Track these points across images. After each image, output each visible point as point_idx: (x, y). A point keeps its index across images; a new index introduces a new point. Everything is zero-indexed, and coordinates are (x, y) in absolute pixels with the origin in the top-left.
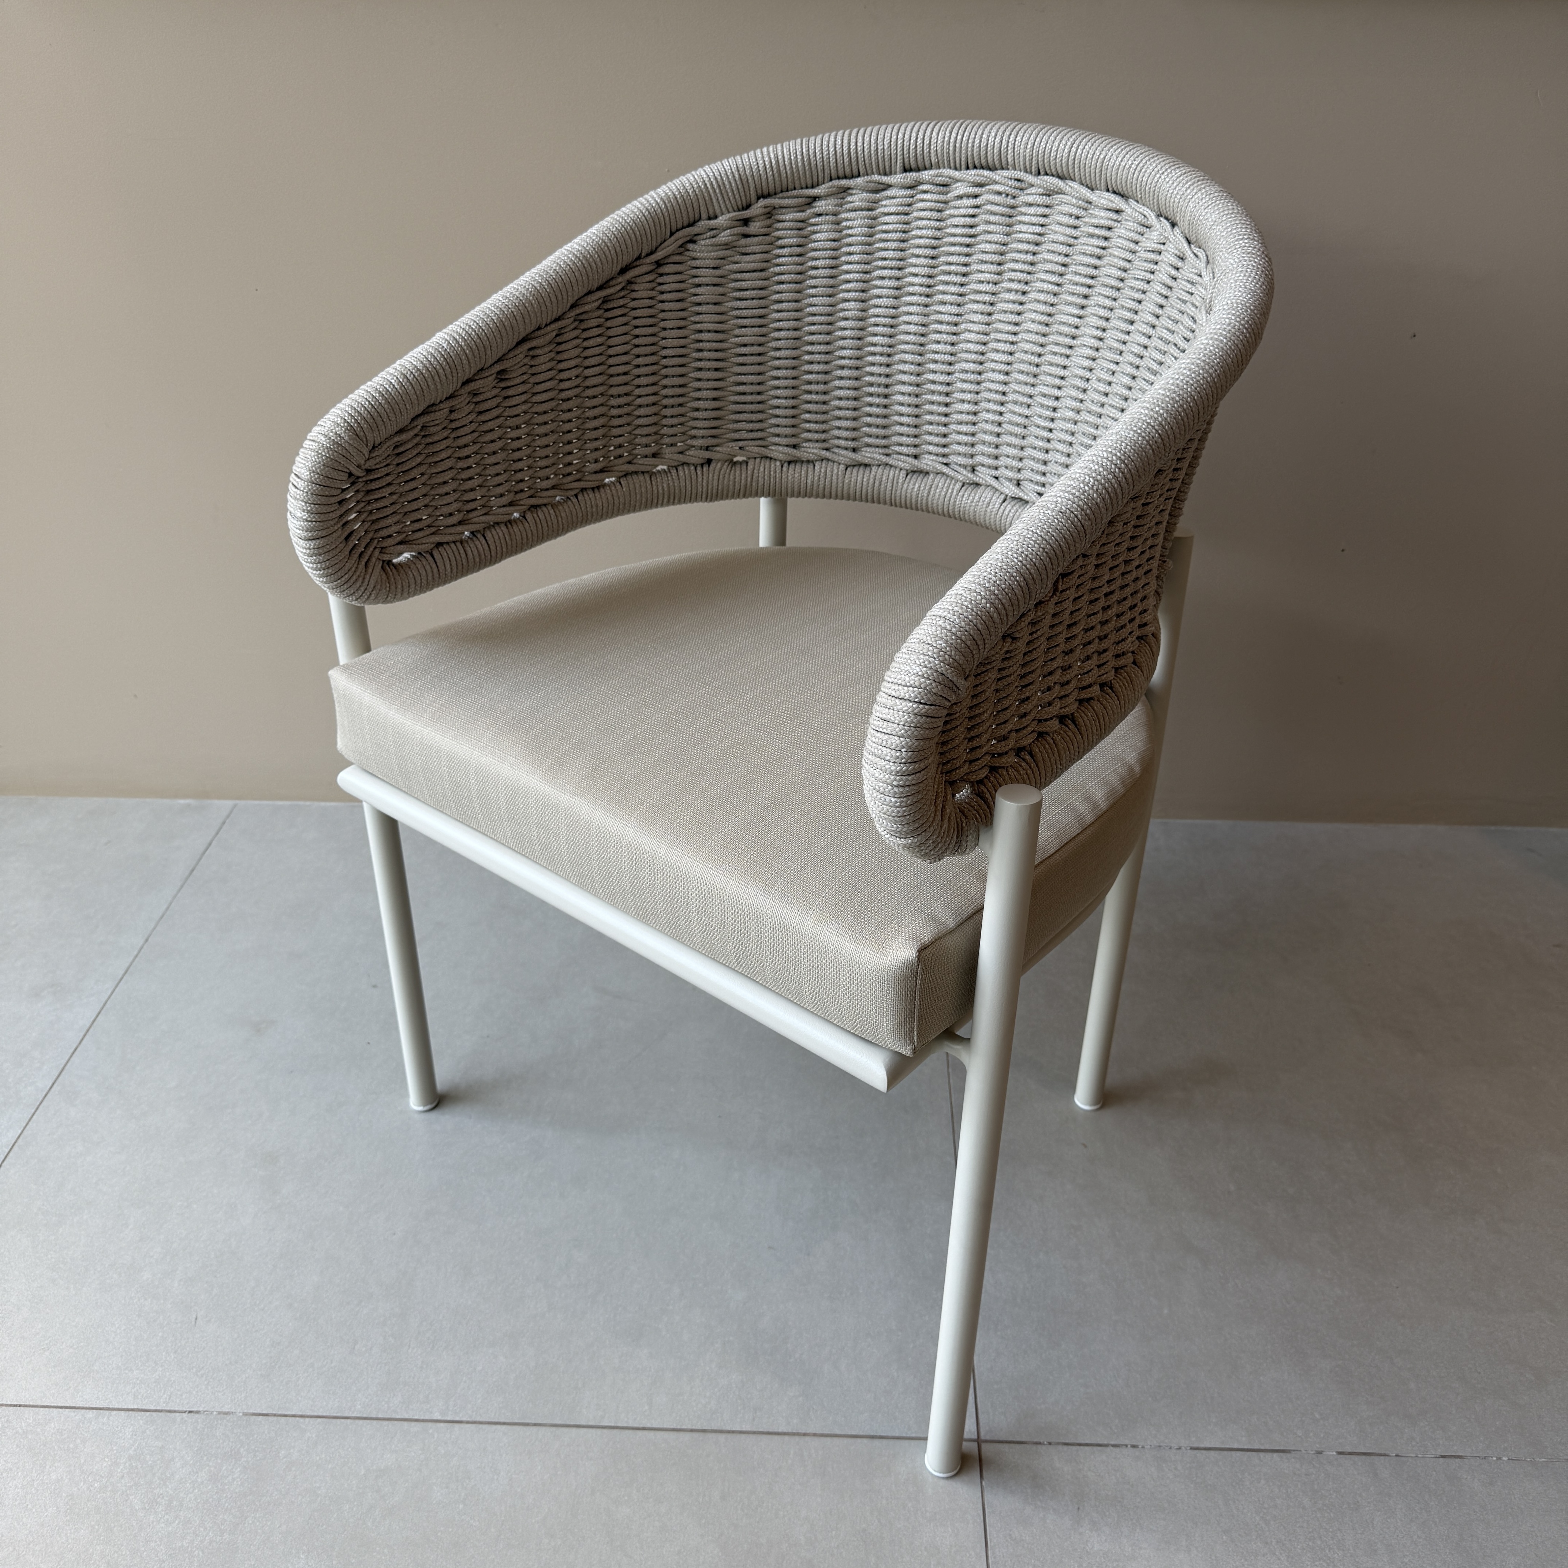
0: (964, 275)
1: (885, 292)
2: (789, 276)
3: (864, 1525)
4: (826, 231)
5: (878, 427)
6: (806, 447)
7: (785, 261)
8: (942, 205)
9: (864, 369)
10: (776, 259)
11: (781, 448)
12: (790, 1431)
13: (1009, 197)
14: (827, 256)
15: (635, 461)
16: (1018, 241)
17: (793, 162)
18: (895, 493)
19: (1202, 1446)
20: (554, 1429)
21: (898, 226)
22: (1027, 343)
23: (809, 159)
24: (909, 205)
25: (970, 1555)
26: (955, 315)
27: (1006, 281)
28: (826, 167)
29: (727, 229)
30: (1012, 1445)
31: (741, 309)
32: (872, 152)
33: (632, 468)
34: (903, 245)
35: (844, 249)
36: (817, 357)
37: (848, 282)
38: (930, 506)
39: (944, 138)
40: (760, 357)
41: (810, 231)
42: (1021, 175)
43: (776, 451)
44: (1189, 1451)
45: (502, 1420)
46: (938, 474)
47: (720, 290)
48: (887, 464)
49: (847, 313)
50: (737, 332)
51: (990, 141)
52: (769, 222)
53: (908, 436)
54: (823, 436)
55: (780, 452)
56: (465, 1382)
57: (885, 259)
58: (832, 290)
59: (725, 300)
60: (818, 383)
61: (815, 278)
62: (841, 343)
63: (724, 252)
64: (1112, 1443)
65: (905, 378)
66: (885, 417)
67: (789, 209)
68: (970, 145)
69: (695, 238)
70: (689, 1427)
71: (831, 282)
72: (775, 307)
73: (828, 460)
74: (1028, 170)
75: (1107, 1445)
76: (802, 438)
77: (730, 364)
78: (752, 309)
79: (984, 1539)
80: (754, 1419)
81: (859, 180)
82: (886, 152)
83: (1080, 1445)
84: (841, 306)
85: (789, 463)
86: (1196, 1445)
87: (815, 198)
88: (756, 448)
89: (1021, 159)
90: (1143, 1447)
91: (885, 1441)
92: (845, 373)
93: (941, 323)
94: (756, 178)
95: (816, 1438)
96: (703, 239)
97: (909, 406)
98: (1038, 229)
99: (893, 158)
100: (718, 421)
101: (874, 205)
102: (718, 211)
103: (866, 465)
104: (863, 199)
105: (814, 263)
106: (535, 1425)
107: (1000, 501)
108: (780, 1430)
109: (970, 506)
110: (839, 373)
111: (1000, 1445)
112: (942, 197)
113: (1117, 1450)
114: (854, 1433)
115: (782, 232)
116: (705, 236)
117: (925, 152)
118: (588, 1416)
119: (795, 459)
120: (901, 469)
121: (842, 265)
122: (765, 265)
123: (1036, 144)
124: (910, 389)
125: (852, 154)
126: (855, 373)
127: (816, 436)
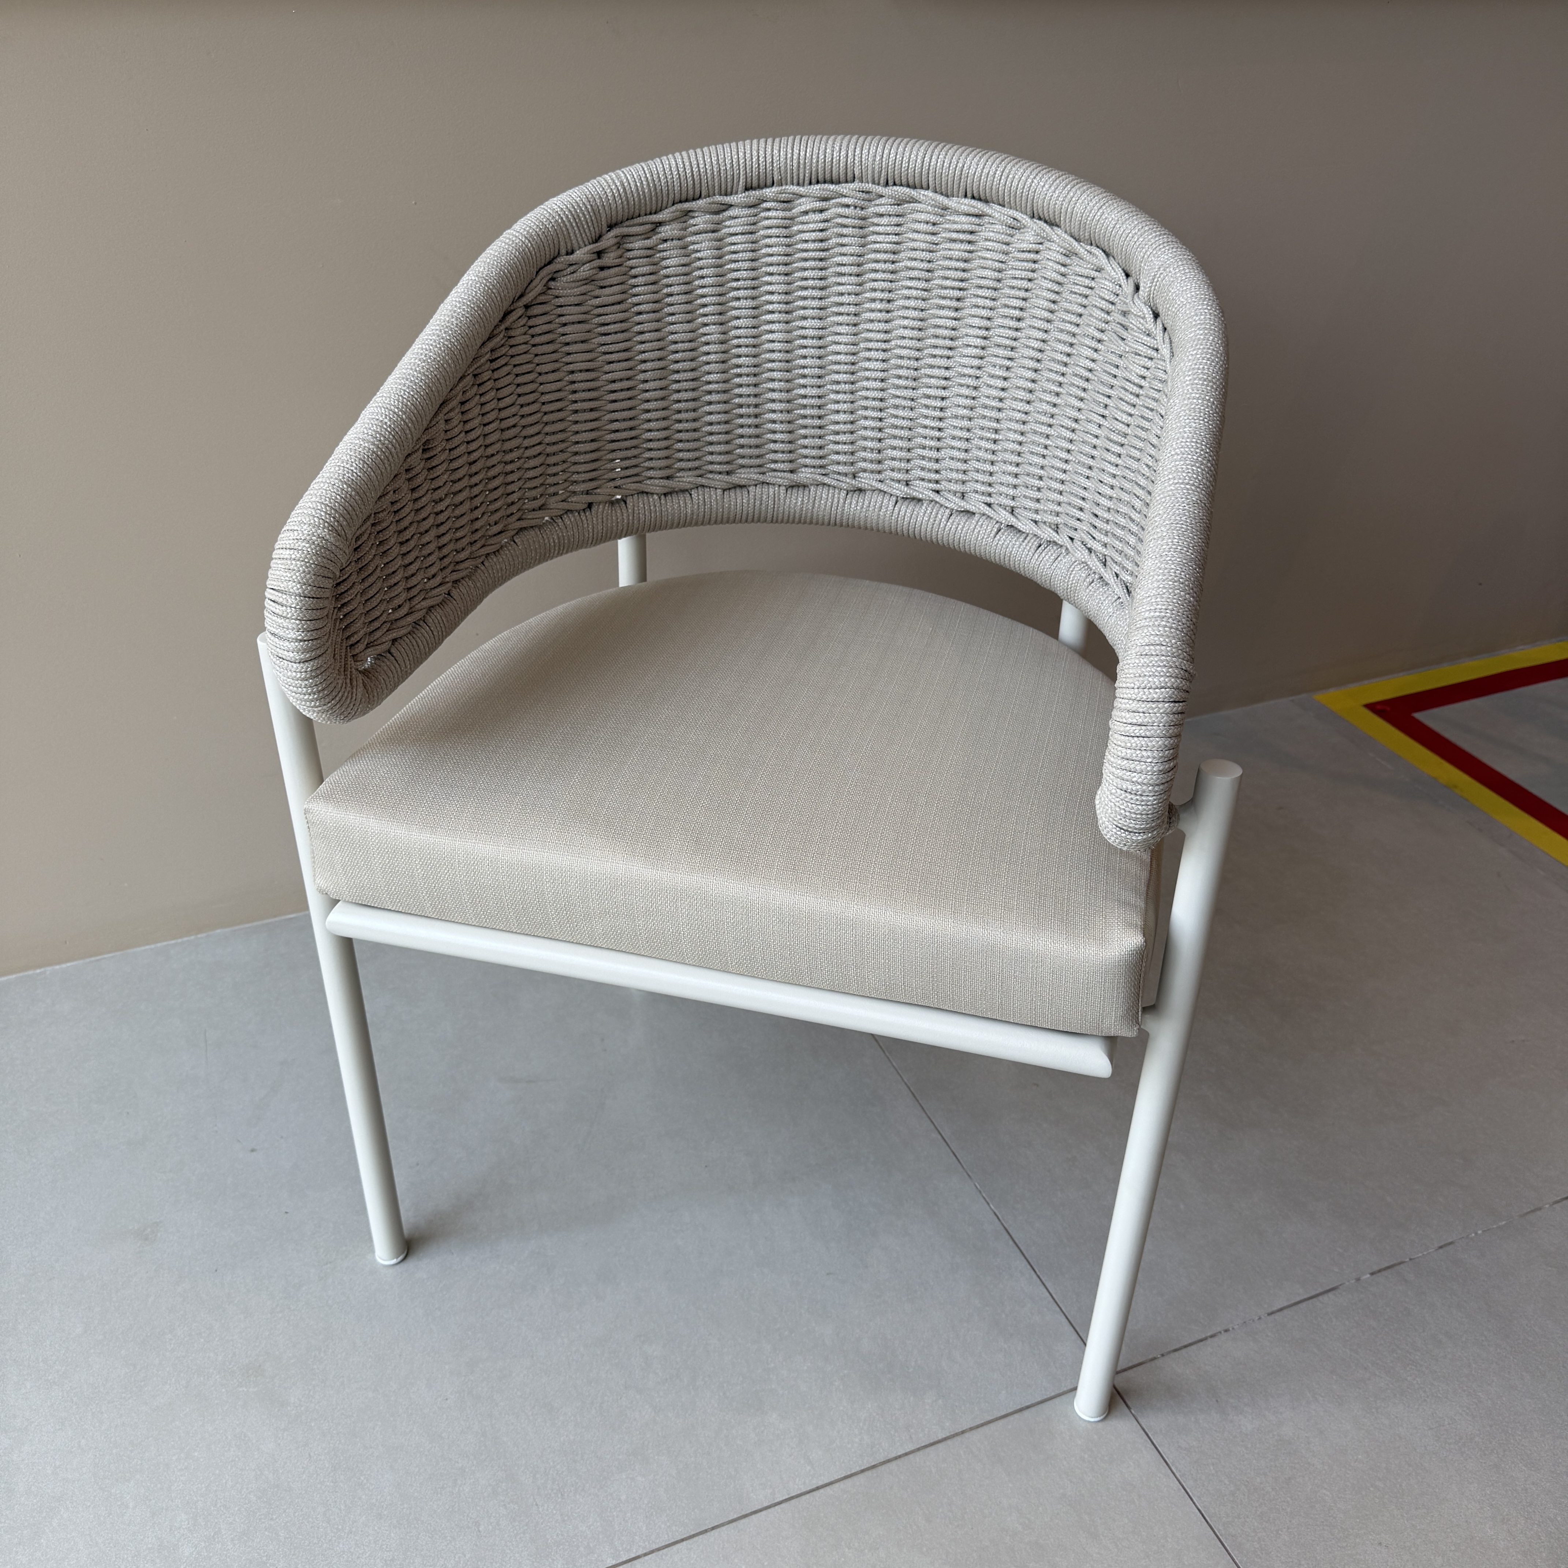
0: (822, 289)
1: (744, 312)
2: (648, 305)
3: (1062, 1491)
4: (676, 257)
5: (750, 447)
6: (680, 477)
7: (641, 291)
8: (789, 222)
9: (732, 392)
10: (632, 289)
11: (657, 481)
12: (948, 1434)
13: (858, 209)
14: (681, 282)
15: (524, 517)
16: (875, 251)
17: (640, 189)
18: (778, 510)
19: (1275, 1309)
20: (734, 1524)
21: (747, 245)
22: (902, 348)
23: (655, 185)
24: (754, 224)
25: (1159, 1477)
26: (819, 329)
27: (868, 291)
28: (670, 191)
29: (586, 263)
30: (1135, 1369)
31: (608, 344)
32: (715, 173)
33: (523, 524)
34: (754, 264)
35: (696, 273)
36: (685, 385)
37: (705, 306)
38: (815, 517)
39: (786, 155)
40: (629, 392)
41: (660, 257)
42: (869, 186)
43: (652, 485)
44: (1268, 1317)
45: (679, 1538)
46: (818, 485)
47: (586, 327)
48: (763, 483)
49: (709, 337)
50: (607, 368)
51: (835, 156)
52: (619, 252)
53: (783, 452)
54: (696, 464)
55: (656, 486)
56: (617, 1517)
57: (738, 280)
58: (690, 315)
59: (592, 337)
60: (687, 411)
61: (672, 305)
62: (707, 368)
63: (585, 287)
64: (1209, 1334)
65: (775, 396)
66: (757, 436)
67: (637, 237)
68: (814, 161)
69: (555, 276)
70: (858, 1469)
71: (688, 307)
72: (639, 338)
73: (703, 486)
74: (877, 182)
75: (1206, 1339)
76: (675, 468)
77: (604, 402)
78: (618, 343)
79: (1162, 1459)
80: (911, 1438)
81: (700, 202)
82: (728, 173)
83: (1186, 1347)
84: (701, 331)
85: (665, 495)
86: (1270, 1311)
87: (660, 224)
88: (632, 485)
89: (870, 172)
90: (1233, 1329)
91: (1033, 1409)
92: (714, 397)
93: (805, 337)
94: (606, 208)
95: (974, 1432)
96: (564, 276)
97: (782, 422)
98: (895, 239)
99: (735, 178)
100: (597, 462)
101: (718, 226)
102: (576, 246)
103: (742, 487)
104: (707, 221)
105: (669, 290)
106: (713, 1528)
107: (892, 503)
108: (940, 1438)
109: (861, 512)
110: (708, 398)
111: (1125, 1373)
112: (788, 214)
113: (1215, 1339)
114: (1003, 1413)
115: (634, 261)
116: (565, 273)
117: (768, 170)
118: (761, 1499)
119: (670, 490)
120: (780, 486)
121: (696, 290)
122: (623, 296)
123: (885, 156)
124: (782, 406)
125: (695, 177)
126: (724, 397)
127: (690, 465)
